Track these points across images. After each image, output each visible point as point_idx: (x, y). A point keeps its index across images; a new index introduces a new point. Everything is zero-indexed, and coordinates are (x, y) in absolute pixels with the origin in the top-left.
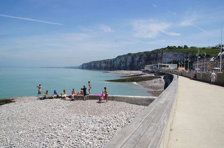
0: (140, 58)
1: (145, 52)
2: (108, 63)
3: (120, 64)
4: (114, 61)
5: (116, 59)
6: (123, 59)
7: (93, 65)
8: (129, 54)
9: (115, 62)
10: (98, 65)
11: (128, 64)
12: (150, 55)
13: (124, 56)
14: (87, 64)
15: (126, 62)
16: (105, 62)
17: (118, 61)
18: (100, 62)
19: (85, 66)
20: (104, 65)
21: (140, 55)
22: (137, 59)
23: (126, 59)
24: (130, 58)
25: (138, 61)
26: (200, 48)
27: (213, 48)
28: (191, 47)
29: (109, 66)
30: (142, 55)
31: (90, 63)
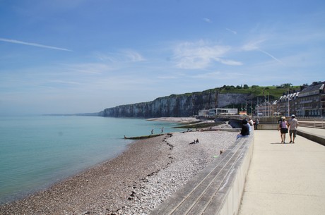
0: (188, 101)
1: (194, 93)
2: (142, 107)
3: (161, 109)
4: (151, 105)
5: (154, 102)
6: (165, 102)
7: (120, 110)
8: (173, 96)
9: (153, 106)
10: (129, 111)
11: (172, 109)
12: (201, 96)
13: (166, 97)
14: (112, 109)
15: (168, 107)
16: (138, 106)
17: (158, 105)
18: (132, 106)
19: (108, 113)
20: (136, 110)
21: (188, 97)
22: (183, 102)
23: (168, 102)
24: (174, 100)
25: (185, 105)
26: (262, 88)
27: (278, 87)
28: (253, 87)
29: (144, 112)
30: (190, 97)
31: (117, 108)
